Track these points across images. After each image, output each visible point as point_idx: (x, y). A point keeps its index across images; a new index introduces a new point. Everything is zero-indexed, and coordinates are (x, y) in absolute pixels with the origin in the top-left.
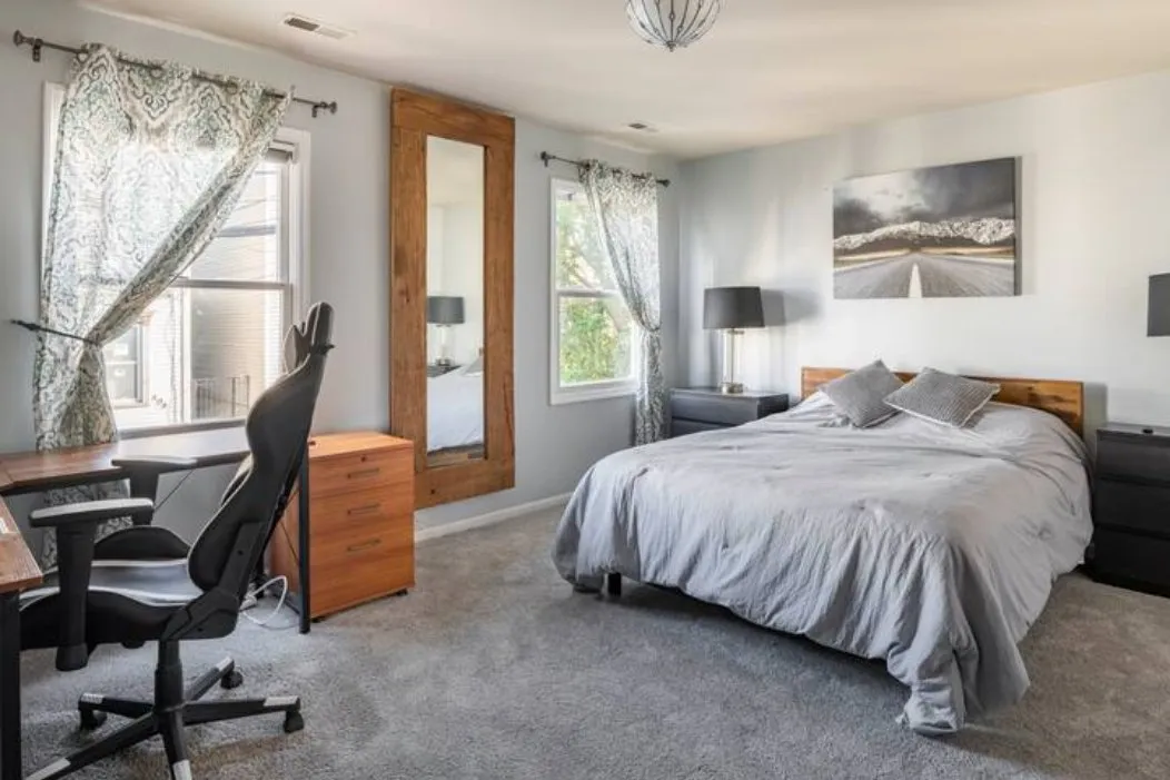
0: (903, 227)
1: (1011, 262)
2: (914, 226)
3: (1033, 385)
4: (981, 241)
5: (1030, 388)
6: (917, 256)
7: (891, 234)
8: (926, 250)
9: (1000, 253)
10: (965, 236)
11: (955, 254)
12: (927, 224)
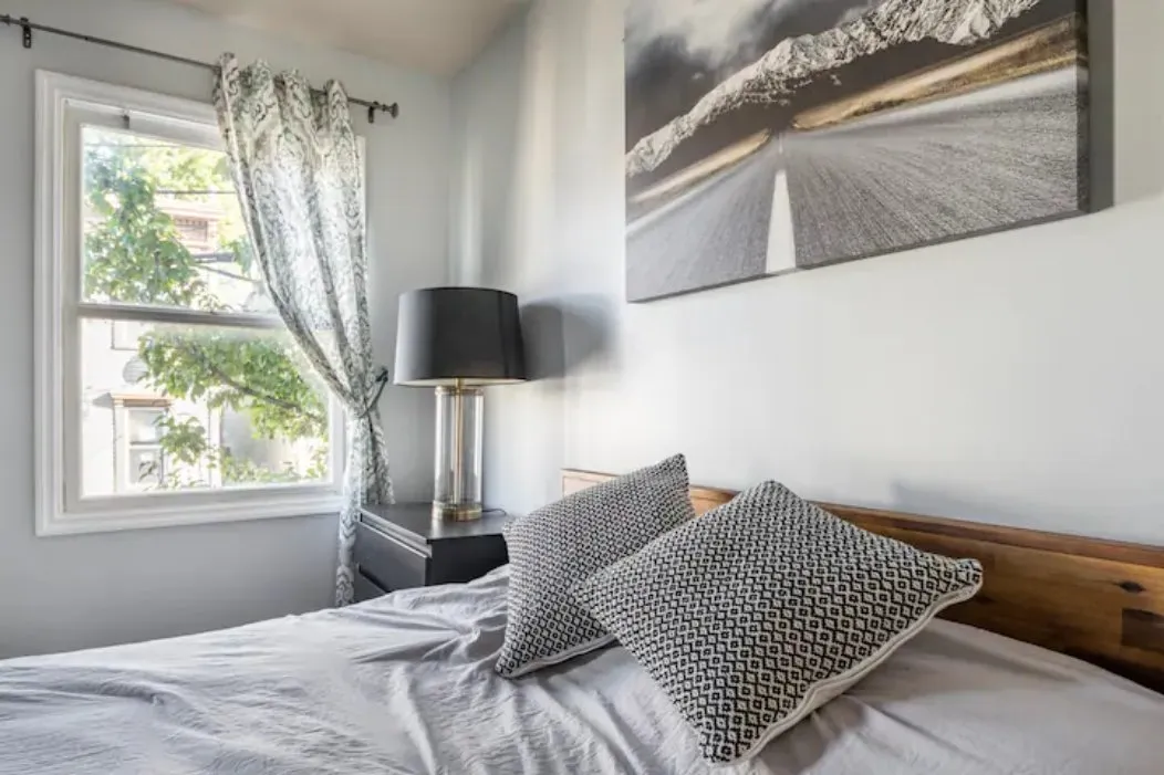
0: (752, 72)
1: (1067, 78)
2: (779, 58)
3: (1136, 572)
4: (960, 34)
5: (1131, 587)
6: (783, 146)
7: (729, 99)
8: (804, 120)
9: (1022, 58)
10: (912, 37)
11: (879, 107)
12: (808, 39)
